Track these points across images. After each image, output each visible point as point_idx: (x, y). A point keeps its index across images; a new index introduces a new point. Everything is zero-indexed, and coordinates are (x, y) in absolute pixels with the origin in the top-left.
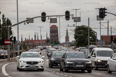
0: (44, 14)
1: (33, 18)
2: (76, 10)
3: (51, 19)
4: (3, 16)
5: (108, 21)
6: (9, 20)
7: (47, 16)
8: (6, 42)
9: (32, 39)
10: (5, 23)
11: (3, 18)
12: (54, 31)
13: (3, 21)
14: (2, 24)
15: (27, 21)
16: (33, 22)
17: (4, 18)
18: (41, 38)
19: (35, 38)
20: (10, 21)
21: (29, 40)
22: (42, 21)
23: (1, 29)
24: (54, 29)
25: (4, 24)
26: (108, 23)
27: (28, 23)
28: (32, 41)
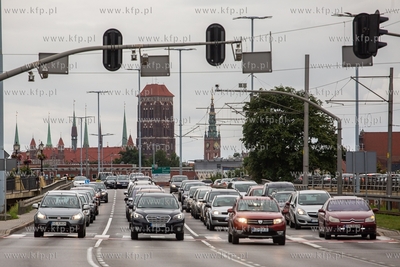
0: (113, 37)
1: (66, 56)
2: (252, 19)
5: (392, 69)
7: (127, 47)
9: (61, 143)
12: (156, 110)
16: (65, 72)
18: (101, 142)
19: (74, 141)
21: (49, 146)
22: (106, 66)
24: (158, 103)
26: (391, 77)
27: (45, 75)
28: (60, 153)
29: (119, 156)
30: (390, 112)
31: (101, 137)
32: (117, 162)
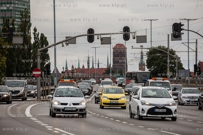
0: (91, 31)
1: (75, 37)
3: (102, 39)
4: (35, 30)
6: (44, 37)
7: (96, 35)
8: (34, 73)
9: (83, 67)
10: (38, 41)
11: (34, 34)
13: (35, 38)
14: (32, 43)
15: (66, 41)
16: (75, 43)
17: (37, 33)
18: (98, 66)
19: (89, 66)
20: (46, 38)
21: (79, 68)
22: (88, 41)
23: (32, 51)
25: (36, 42)
26: (196, 43)
27: (67, 44)
28: (83, 70)
29: (105, 72)
30: (196, 55)
31: (98, 64)
32: (104, 74)
